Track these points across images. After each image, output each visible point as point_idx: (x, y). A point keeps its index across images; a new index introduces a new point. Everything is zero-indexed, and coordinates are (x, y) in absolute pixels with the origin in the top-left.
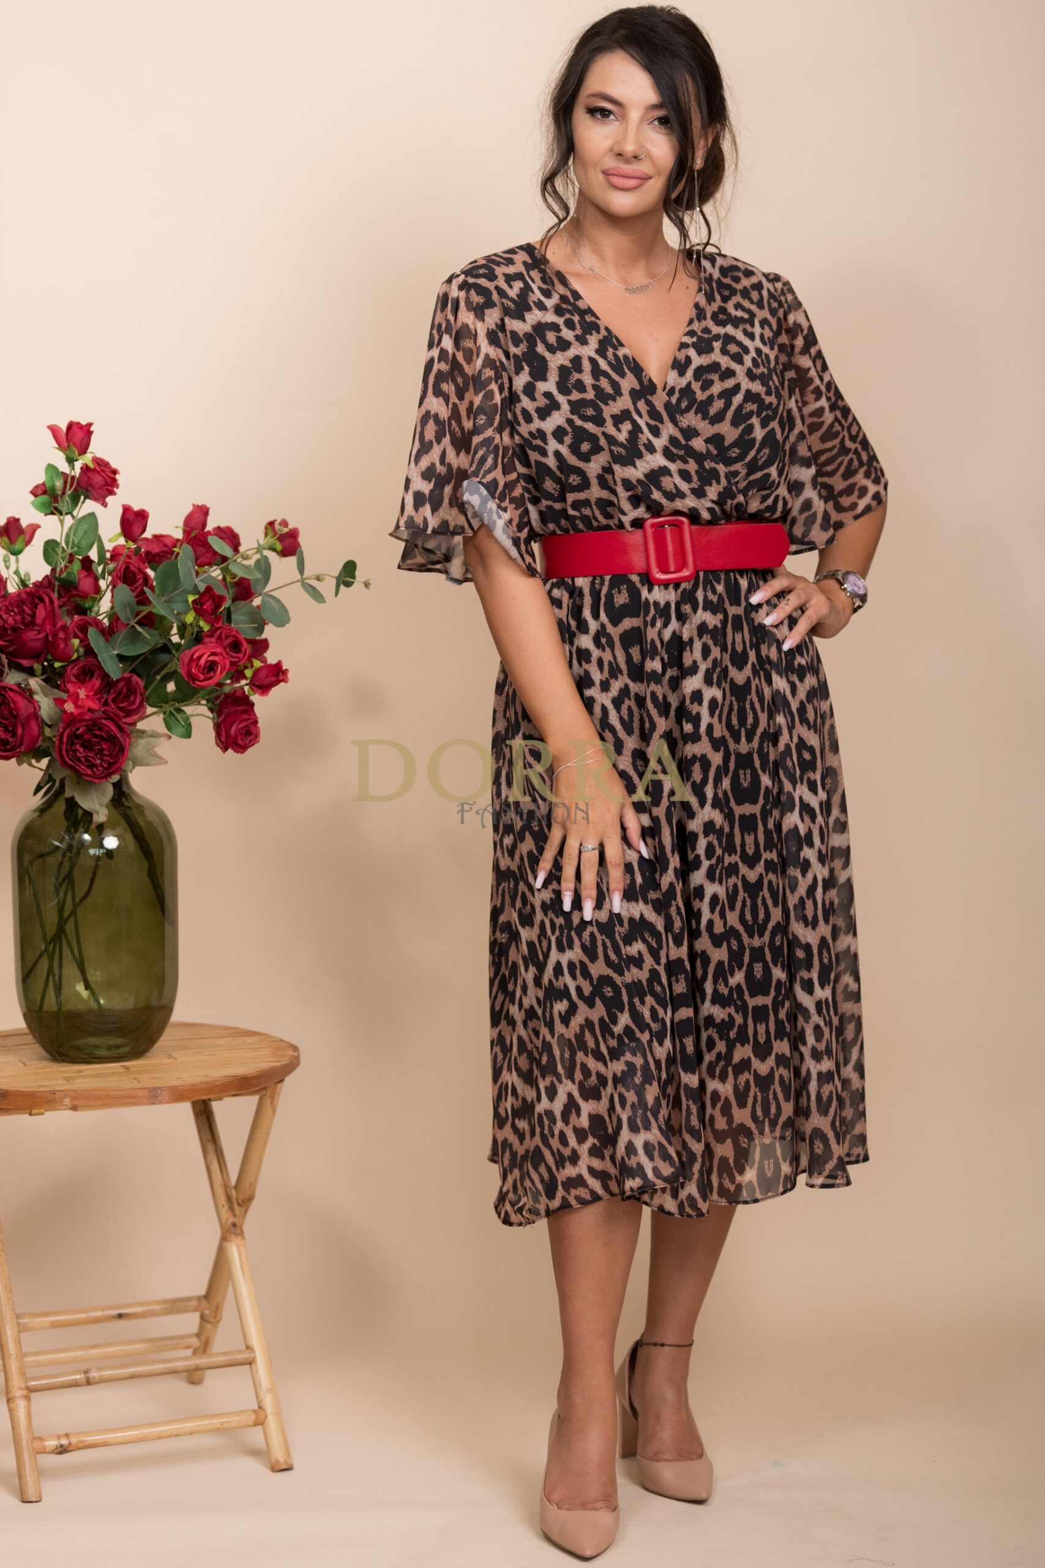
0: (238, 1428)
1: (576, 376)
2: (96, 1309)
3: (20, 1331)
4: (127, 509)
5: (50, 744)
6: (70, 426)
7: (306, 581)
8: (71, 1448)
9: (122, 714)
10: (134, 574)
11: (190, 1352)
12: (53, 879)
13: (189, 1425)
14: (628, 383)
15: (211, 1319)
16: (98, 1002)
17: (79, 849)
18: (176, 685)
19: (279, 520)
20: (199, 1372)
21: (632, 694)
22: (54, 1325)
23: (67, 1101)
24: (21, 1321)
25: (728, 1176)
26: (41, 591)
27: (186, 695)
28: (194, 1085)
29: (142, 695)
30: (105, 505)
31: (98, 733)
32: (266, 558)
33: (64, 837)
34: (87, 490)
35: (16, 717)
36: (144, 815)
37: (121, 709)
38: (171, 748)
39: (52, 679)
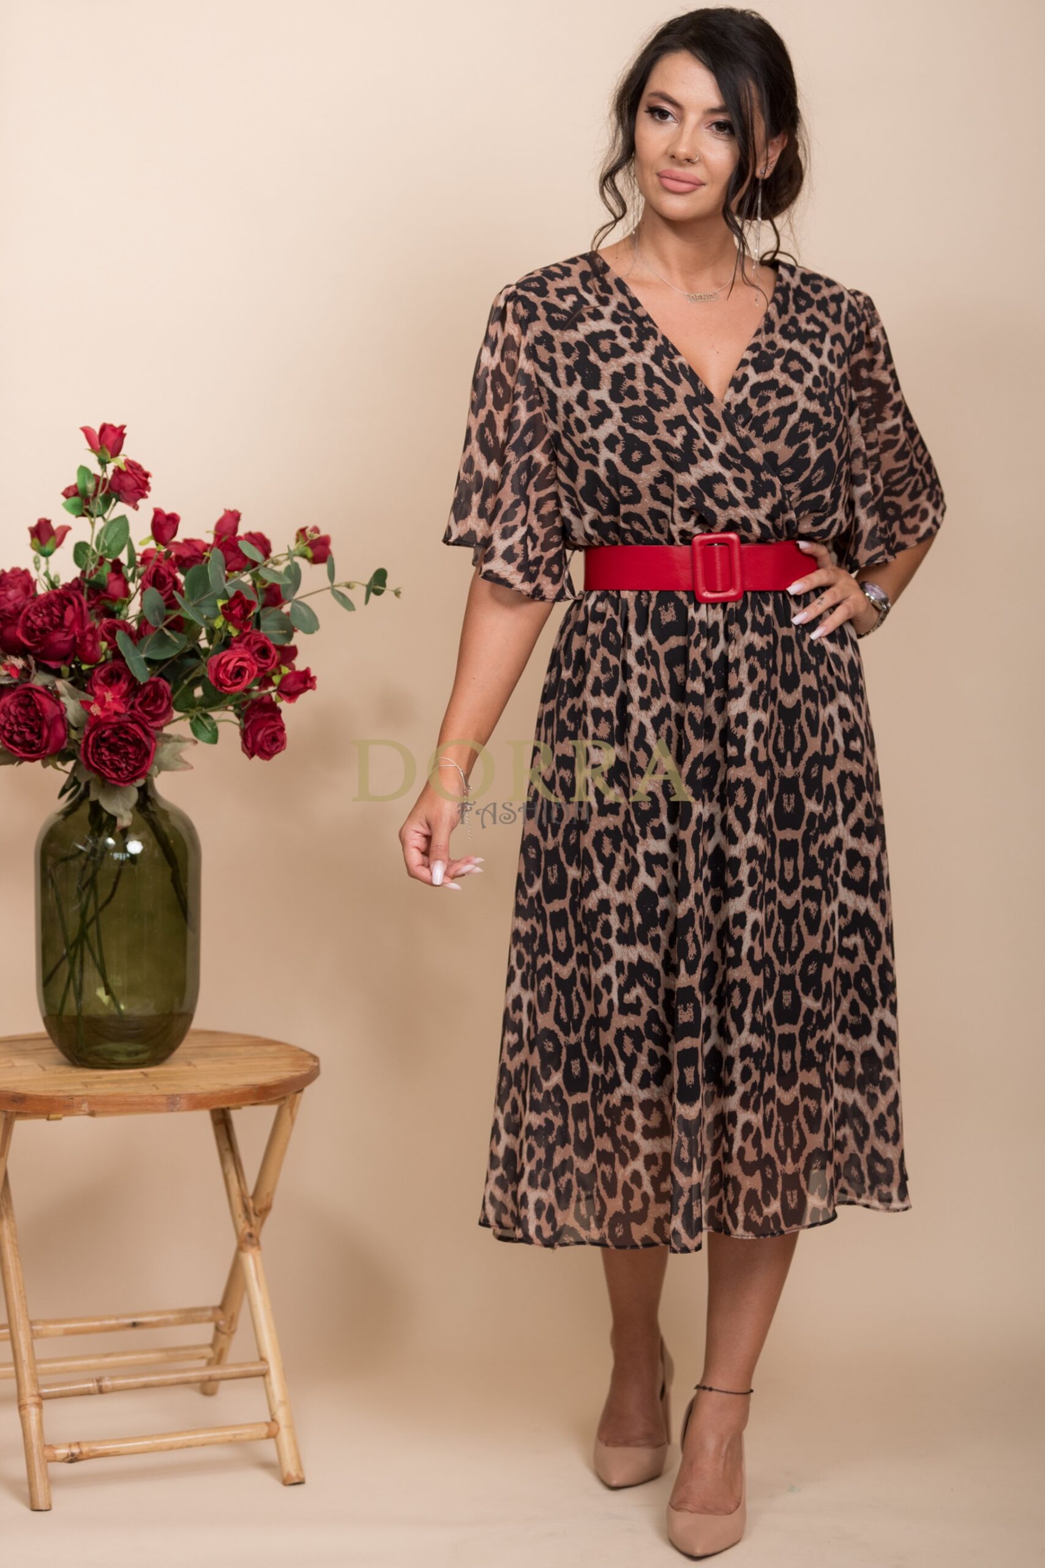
0: (251, 1440)
1: (628, 383)
2: (110, 1317)
3: (33, 1338)
4: (158, 513)
5: (76, 747)
6: (104, 428)
7: (337, 588)
8: (81, 1457)
9: (149, 718)
10: (164, 578)
11: (203, 1363)
12: (76, 883)
13: (201, 1436)
14: (683, 390)
15: (225, 1330)
16: (118, 1007)
17: (103, 854)
18: (204, 690)
19: (311, 527)
20: (213, 1383)
21: (673, 714)
22: (68, 1333)
23: (85, 1107)
24: (34, 1328)
25: (756, 1209)
26: (71, 593)
27: (214, 700)
28: (212, 1093)
29: (169, 699)
30: (136, 508)
31: (123, 736)
32: (296, 565)
33: (87, 841)
34: (119, 492)
35: (42, 719)
36: (169, 821)
37: (147, 713)
38: (196, 753)
39: (79, 681)
